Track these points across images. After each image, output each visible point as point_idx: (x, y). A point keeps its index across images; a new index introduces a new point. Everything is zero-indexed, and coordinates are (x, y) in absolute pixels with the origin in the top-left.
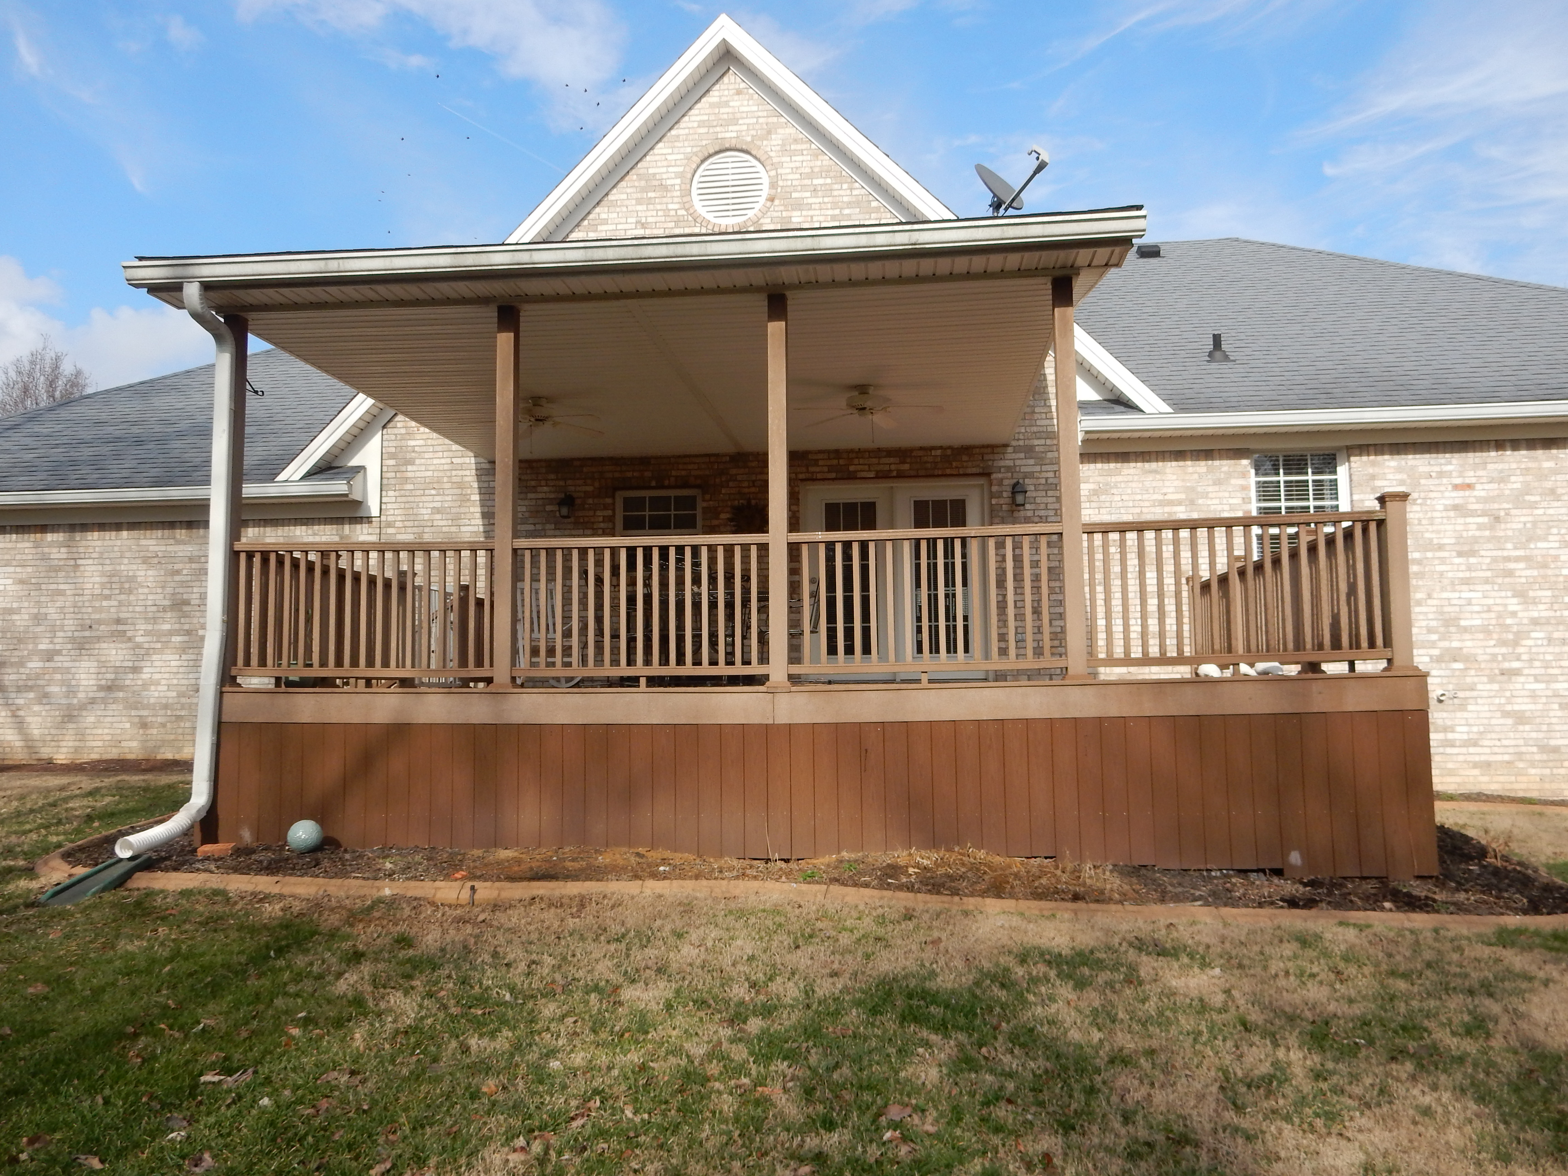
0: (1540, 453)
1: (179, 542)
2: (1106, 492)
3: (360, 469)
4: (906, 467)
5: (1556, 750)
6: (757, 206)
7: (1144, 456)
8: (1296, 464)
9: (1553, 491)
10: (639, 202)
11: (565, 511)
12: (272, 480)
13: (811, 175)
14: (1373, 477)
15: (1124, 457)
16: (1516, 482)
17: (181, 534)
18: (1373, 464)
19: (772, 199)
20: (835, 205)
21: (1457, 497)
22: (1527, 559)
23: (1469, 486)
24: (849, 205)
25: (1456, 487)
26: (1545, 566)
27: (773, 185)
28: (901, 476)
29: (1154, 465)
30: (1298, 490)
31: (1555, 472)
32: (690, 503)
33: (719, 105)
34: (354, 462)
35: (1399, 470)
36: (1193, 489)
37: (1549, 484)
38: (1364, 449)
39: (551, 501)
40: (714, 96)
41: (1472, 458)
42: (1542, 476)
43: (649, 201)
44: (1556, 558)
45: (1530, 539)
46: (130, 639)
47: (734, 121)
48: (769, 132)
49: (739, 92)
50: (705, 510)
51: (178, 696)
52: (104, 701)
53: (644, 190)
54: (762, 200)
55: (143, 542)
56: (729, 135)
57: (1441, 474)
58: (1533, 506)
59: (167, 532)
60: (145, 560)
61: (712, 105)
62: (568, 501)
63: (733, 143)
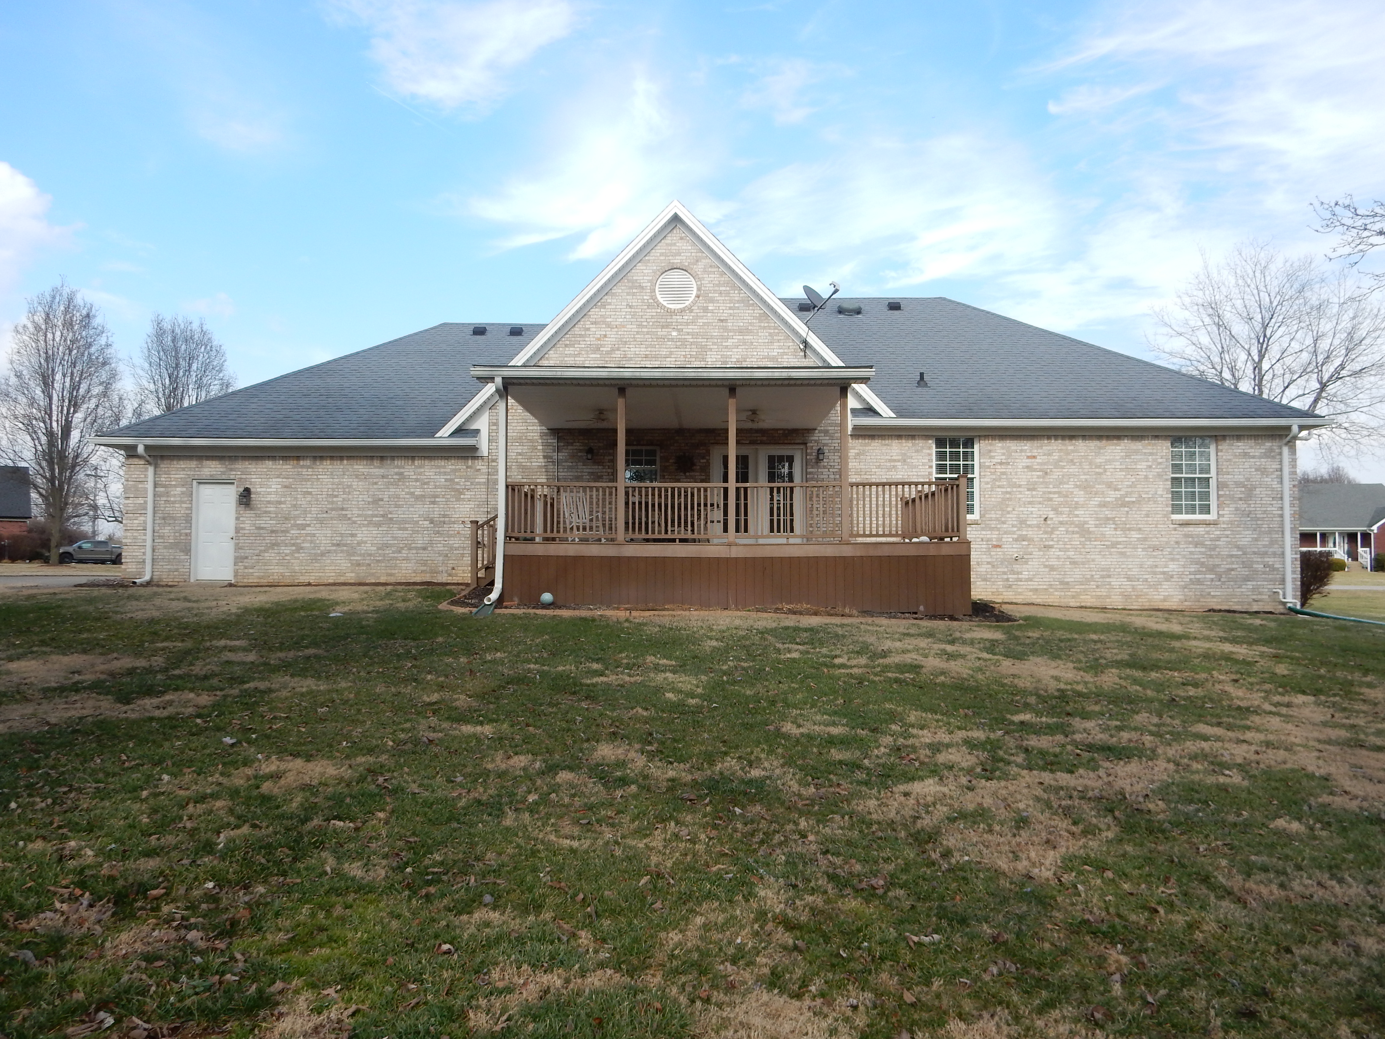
0: (1067, 442)
1: (375, 468)
2: (863, 454)
3: (477, 431)
4: (765, 438)
5: (1067, 583)
6: (691, 299)
7: (882, 437)
8: (954, 443)
9: (1072, 461)
10: (628, 294)
11: (589, 456)
12: (433, 437)
13: (719, 285)
14: (990, 451)
15: (872, 437)
16: (1056, 456)
17: (377, 463)
18: (991, 445)
19: (698, 296)
20: (731, 302)
21: (1028, 462)
22: (1059, 493)
23: (1034, 457)
24: (738, 302)
25: (1028, 457)
26: (1067, 496)
27: (699, 289)
28: (762, 443)
29: (887, 442)
30: (955, 456)
31: (1073, 451)
32: (653, 453)
33: (671, 245)
34: (474, 427)
35: (1003, 448)
36: (905, 454)
37: (1070, 457)
38: (986, 437)
39: (580, 451)
40: (668, 240)
41: (1036, 443)
42: (1068, 454)
43: (634, 294)
44: (1072, 493)
45: (1061, 483)
46: (349, 519)
47: (679, 254)
48: (697, 261)
49: (681, 238)
50: (661, 458)
51: (379, 549)
52: (335, 551)
53: (631, 288)
54: (693, 296)
55: (356, 467)
56: (677, 261)
57: (1021, 451)
58: (1063, 467)
59: (369, 462)
60: (357, 476)
61: (667, 245)
62: (590, 451)
63: (679, 266)
